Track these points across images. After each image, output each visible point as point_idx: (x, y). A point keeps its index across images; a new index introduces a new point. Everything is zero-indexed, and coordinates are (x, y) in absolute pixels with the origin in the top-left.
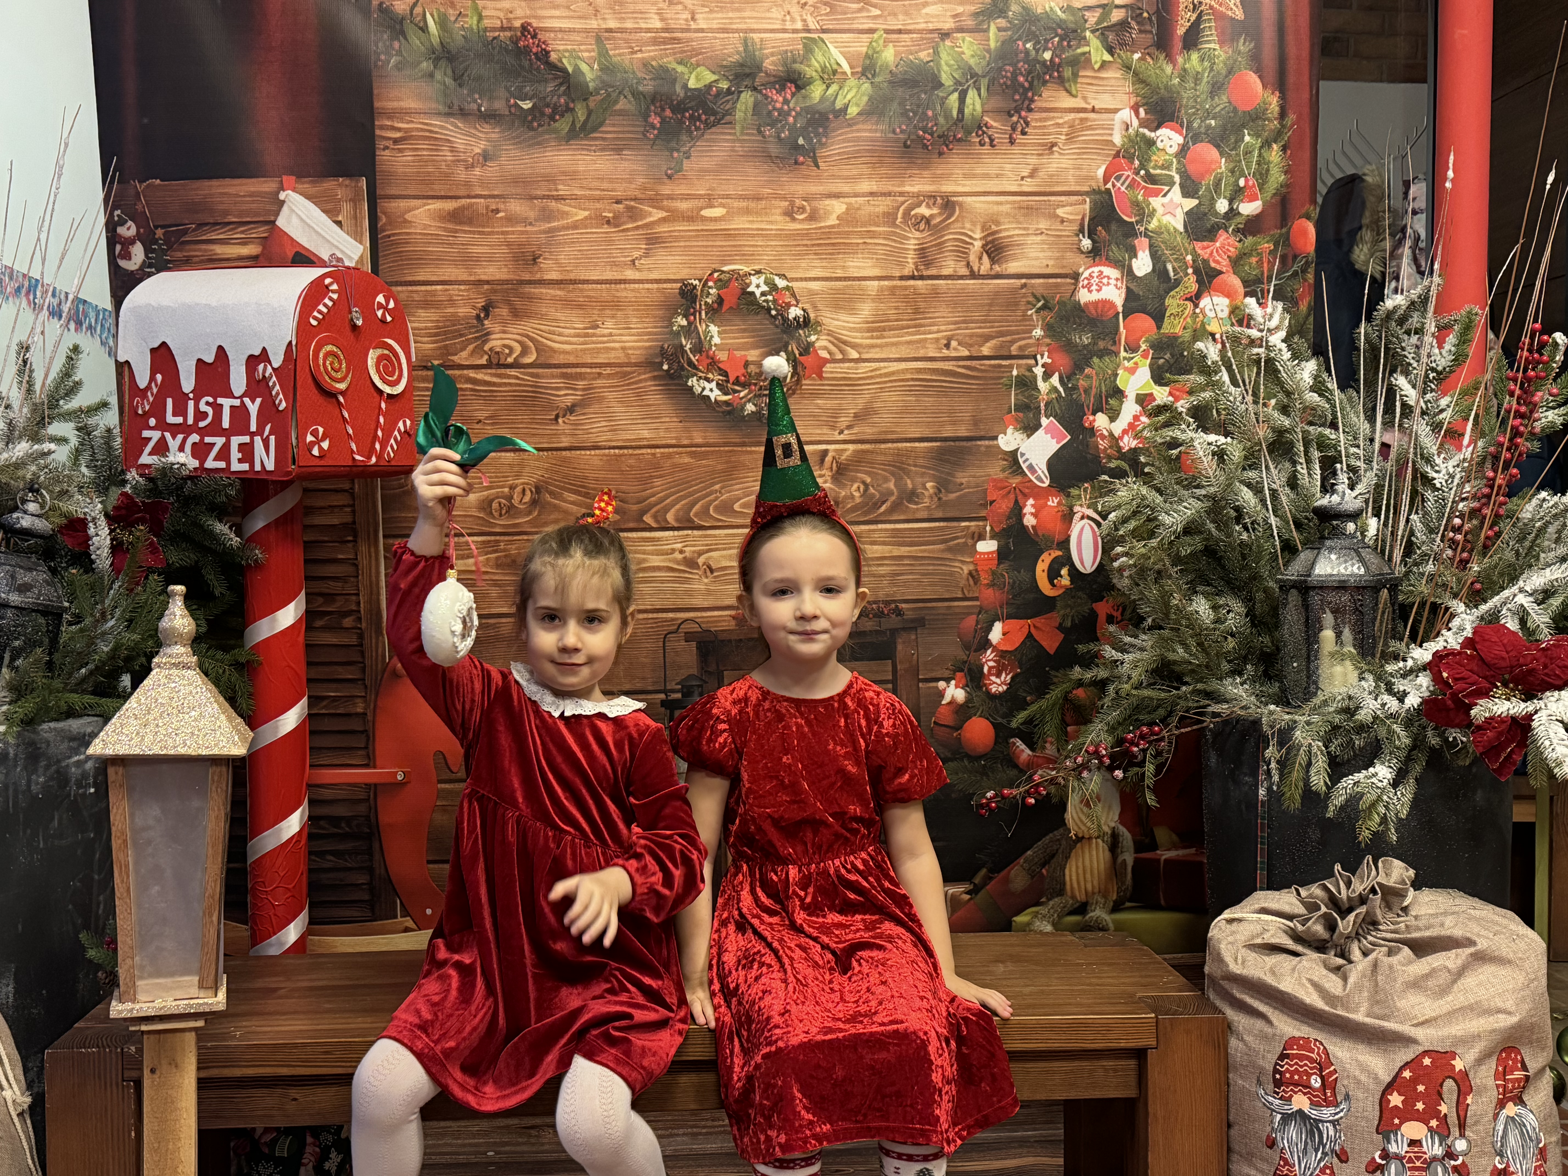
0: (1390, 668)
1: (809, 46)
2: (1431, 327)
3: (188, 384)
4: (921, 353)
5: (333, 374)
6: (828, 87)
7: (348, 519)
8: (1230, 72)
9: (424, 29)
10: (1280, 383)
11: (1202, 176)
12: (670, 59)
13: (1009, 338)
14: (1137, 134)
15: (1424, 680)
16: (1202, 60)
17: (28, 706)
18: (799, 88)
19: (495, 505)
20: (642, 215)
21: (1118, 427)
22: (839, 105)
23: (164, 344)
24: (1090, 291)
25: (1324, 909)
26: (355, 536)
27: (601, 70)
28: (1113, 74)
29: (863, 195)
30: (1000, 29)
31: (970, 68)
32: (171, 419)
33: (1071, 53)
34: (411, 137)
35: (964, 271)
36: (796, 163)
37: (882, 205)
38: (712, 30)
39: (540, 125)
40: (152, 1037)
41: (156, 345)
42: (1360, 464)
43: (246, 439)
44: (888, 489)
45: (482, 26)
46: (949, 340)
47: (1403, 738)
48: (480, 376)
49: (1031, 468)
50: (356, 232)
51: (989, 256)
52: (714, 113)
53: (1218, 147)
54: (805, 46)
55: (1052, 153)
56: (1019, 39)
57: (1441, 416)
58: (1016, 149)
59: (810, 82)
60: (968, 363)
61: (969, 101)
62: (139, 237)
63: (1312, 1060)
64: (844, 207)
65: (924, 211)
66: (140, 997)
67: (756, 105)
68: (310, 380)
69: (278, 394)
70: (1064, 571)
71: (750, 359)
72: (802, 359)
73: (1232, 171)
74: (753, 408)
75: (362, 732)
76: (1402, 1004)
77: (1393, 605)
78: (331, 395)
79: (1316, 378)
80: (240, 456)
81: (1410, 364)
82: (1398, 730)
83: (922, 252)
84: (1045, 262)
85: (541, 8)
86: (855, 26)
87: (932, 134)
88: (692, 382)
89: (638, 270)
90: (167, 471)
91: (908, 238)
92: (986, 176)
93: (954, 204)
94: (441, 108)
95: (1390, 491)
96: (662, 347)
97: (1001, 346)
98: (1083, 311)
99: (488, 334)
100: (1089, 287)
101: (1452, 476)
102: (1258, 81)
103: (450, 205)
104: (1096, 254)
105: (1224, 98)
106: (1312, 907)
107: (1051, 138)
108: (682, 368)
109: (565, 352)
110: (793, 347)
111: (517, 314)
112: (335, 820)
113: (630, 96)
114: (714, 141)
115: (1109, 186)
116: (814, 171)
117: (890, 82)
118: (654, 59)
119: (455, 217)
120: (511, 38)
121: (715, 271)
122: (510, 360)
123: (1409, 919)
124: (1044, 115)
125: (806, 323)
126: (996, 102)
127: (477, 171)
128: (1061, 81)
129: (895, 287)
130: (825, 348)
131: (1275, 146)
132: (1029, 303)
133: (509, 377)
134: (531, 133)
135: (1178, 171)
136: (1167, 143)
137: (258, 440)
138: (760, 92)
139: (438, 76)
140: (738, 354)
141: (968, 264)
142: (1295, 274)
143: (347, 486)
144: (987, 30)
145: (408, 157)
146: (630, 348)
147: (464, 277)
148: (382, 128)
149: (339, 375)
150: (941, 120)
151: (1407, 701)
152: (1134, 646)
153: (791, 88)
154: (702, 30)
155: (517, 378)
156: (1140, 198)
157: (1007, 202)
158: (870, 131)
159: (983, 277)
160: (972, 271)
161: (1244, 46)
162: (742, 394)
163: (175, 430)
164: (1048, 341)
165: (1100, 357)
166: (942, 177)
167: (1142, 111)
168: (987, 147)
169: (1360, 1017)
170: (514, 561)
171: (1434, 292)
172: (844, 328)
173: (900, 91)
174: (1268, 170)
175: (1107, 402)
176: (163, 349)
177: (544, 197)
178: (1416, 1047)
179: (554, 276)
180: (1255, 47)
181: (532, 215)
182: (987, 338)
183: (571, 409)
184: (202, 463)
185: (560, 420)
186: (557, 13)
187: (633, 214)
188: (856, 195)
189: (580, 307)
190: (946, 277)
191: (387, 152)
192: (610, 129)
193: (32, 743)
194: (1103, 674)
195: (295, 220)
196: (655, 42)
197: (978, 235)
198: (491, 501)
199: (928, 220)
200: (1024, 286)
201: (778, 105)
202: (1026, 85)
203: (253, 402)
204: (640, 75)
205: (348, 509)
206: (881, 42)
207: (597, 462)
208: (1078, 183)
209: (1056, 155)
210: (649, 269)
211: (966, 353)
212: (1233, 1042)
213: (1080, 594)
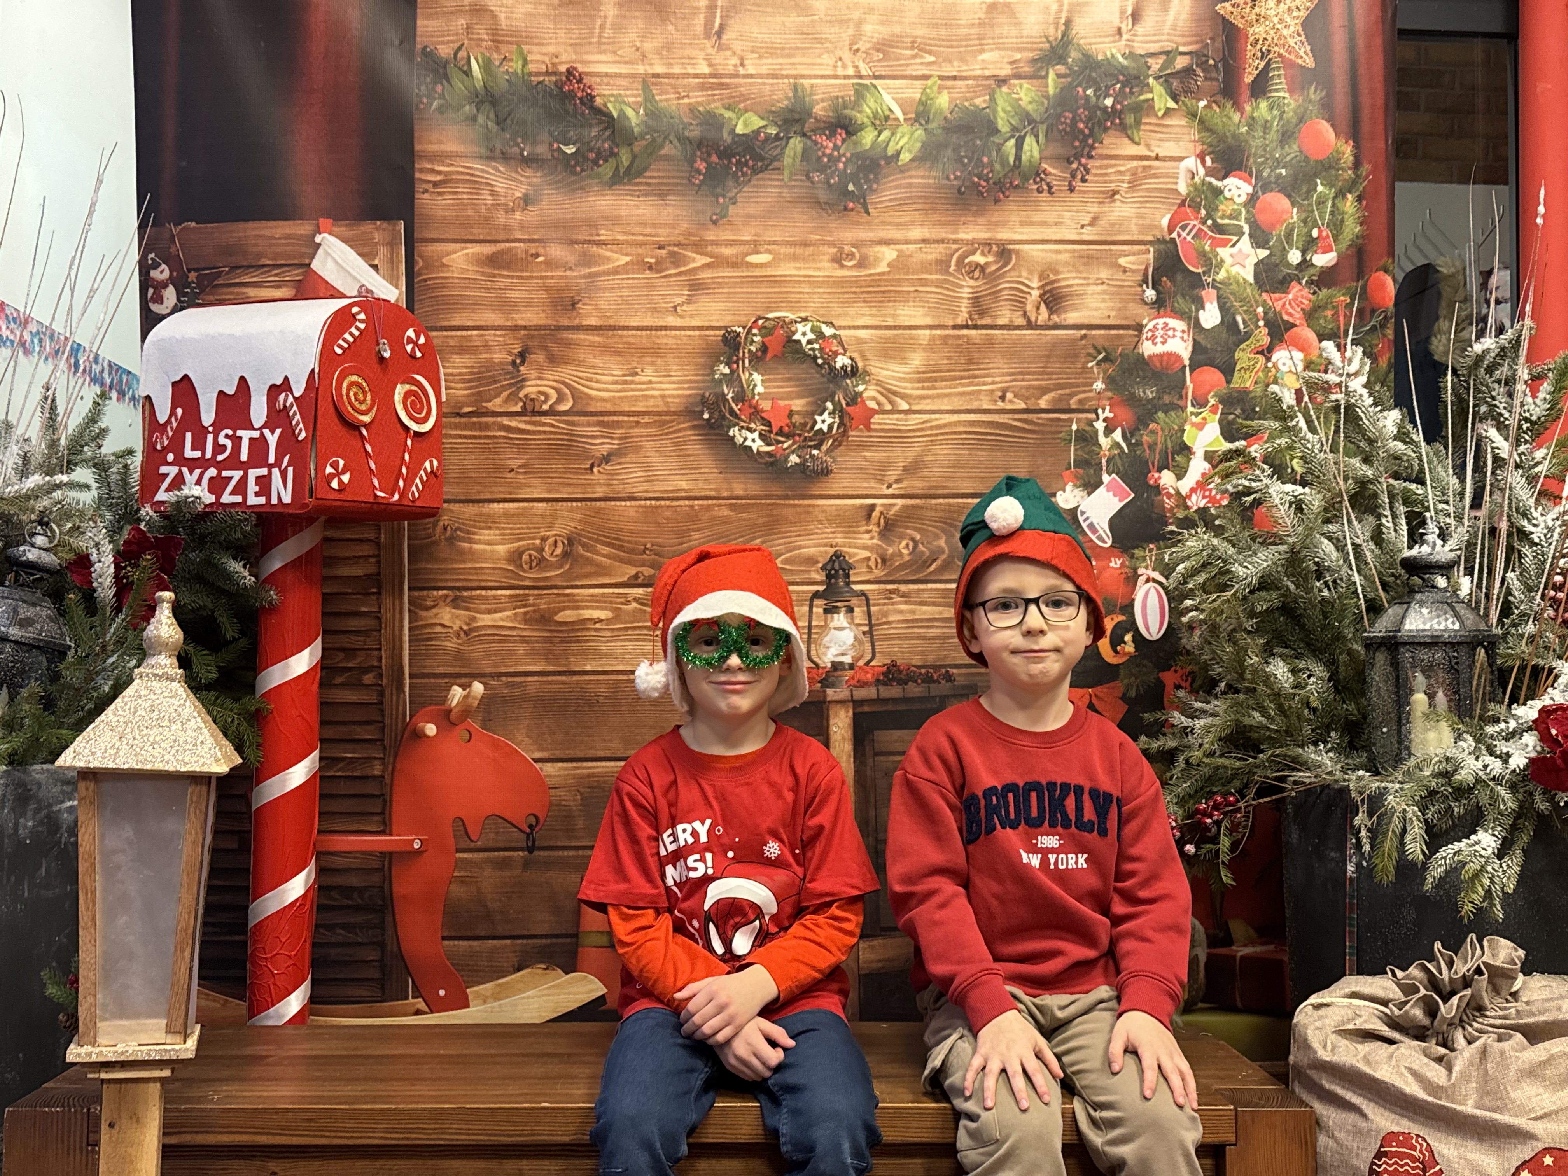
0: (1490, 730)
1: (861, 92)
2: (1524, 374)
3: (208, 417)
4: (975, 405)
5: (357, 404)
6: (880, 133)
7: (373, 570)
8: (1301, 120)
9: (468, 73)
10: (1361, 430)
11: (1273, 226)
12: (718, 104)
13: (1068, 391)
14: (1203, 182)
15: (1530, 739)
16: (1271, 108)
17: (17, 740)
18: (850, 134)
19: (525, 557)
20: (685, 261)
21: (1185, 485)
22: (890, 151)
23: (186, 377)
24: (1155, 344)
25: (1423, 991)
26: (380, 588)
27: (647, 115)
28: (1178, 121)
29: (916, 242)
30: (1059, 76)
31: (1028, 114)
32: (189, 454)
33: (1133, 99)
34: (451, 181)
35: (1021, 321)
36: (846, 209)
37: (934, 253)
38: (761, 76)
39: (582, 170)
40: (112, 1086)
41: (178, 378)
42: (1451, 521)
43: (264, 471)
44: (939, 546)
45: (526, 71)
46: (1004, 392)
47: (1508, 801)
48: (514, 423)
49: (1091, 526)
50: (392, 276)
51: (1047, 305)
52: (762, 159)
53: (1289, 196)
54: (856, 91)
55: (1114, 201)
56: (1079, 85)
57: (1536, 470)
58: (1075, 197)
59: (861, 127)
60: (1025, 416)
61: (1026, 147)
62: (172, 280)
63: (1414, 1159)
64: (894, 254)
65: (978, 258)
66: (101, 1040)
67: (805, 151)
68: (332, 409)
69: (298, 423)
70: (1128, 638)
71: (794, 408)
72: (849, 409)
73: (1305, 221)
74: (797, 460)
75: (378, 796)
76: (1516, 1095)
77: (1490, 665)
78: (354, 427)
79: (1400, 427)
80: (257, 489)
81: (1501, 415)
82: (1503, 793)
83: (976, 301)
84: (1106, 313)
85: (588, 53)
86: (908, 73)
87: (987, 181)
88: (734, 431)
89: (681, 317)
90: (181, 505)
91: (962, 286)
92: (1044, 224)
93: (1010, 251)
94: (483, 151)
95: (1483, 549)
96: (703, 396)
97: (1060, 399)
98: (1147, 364)
99: (524, 380)
100: (1153, 339)
101: (1551, 530)
102: (1331, 130)
103: (488, 249)
104: (1160, 305)
105: (1295, 147)
106: (1409, 989)
107: (1113, 186)
108: (723, 417)
109: (604, 400)
110: (840, 397)
111: (553, 360)
112: (346, 891)
113: (676, 142)
114: (761, 186)
115: (1174, 235)
116: (864, 218)
117: (944, 128)
118: (701, 104)
119: (493, 261)
120: (556, 83)
121: (760, 318)
122: (545, 407)
123: (1520, 1005)
124: (1105, 162)
125: (854, 372)
126: (1056, 149)
127: (518, 215)
128: (1123, 128)
129: (947, 336)
130: (874, 398)
131: (1349, 196)
132: (1089, 354)
133: (544, 424)
134: (574, 178)
135: (1247, 221)
136: (1235, 192)
137: (276, 471)
138: (810, 138)
139: (481, 119)
140: (782, 403)
141: (1025, 314)
142: (1373, 328)
143: (372, 536)
144: (1046, 77)
145: (447, 201)
146: (670, 396)
147: (501, 322)
148: (422, 170)
149: (363, 407)
150: (997, 166)
151: (1511, 760)
152: (1204, 712)
153: (841, 134)
154: (751, 76)
155: (553, 426)
156: (1207, 248)
157: (1066, 251)
158: (923, 177)
159: (1040, 327)
160: (1029, 321)
161: (1314, 94)
162: (786, 445)
163: (192, 464)
164: (1109, 394)
165: (1166, 412)
166: (997, 224)
167: (1208, 159)
168: (1045, 194)
169: (1468, 1108)
170: (543, 617)
171: (1526, 334)
172: (894, 378)
173: (954, 138)
174: (1342, 221)
175: (1173, 459)
176: (185, 382)
177: (585, 242)
178: (1535, 1143)
179: (593, 321)
180: (1327, 95)
181: (572, 259)
182: (1044, 390)
183: (606, 459)
184: (218, 498)
185: (595, 470)
186: (603, 57)
187: (676, 260)
188: (907, 242)
189: (618, 353)
190: (1002, 327)
191: (426, 196)
192: (654, 174)
193: (22, 784)
194: (1172, 744)
195: (330, 264)
196: (703, 87)
197: (1035, 284)
198: (523, 553)
199: (983, 268)
200: (1084, 337)
201: (828, 151)
202: (1087, 131)
203: (273, 432)
204: (686, 120)
205: (373, 560)
206: (935, 88)
207: (632, 513)
208: (1140, 232)
209: (1118, 204)
210: (691, 316)
211: (1023, 406)
212: (1322, 1140)
213: (1145, 662)
